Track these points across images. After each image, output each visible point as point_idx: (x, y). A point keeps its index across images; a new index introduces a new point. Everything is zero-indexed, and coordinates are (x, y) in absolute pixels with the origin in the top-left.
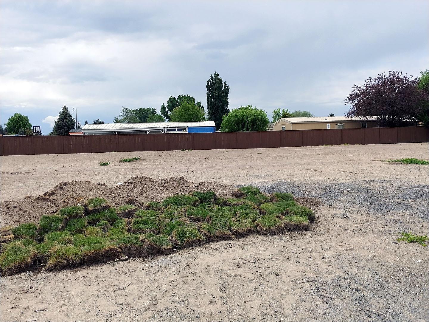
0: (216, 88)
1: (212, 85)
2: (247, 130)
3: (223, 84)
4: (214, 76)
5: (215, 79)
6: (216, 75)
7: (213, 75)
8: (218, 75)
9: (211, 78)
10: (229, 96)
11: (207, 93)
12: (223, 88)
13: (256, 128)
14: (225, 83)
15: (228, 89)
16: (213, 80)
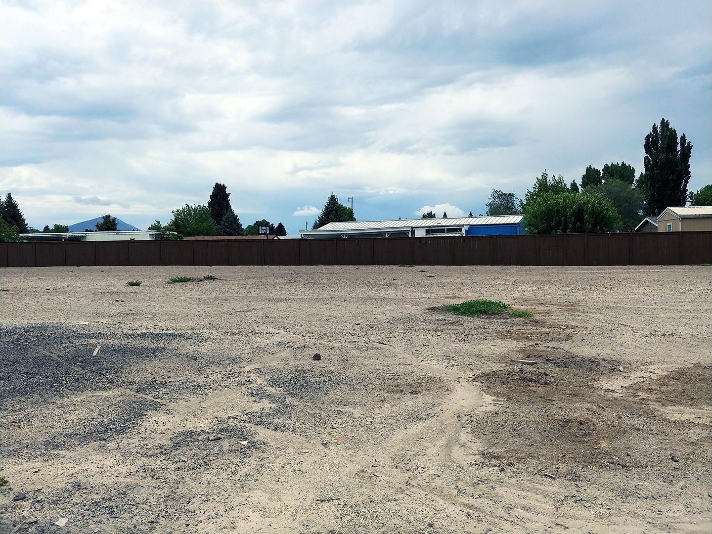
0: (663, 148)
1: (655, 143)
2: (564, 231)
3: (679, 140)
4: (659, 127)
5: (662, 132)
6: (665, 124)
7: (658, 125)
8: (668, 124)
9: (653, 131)
10: (691, 162)
11: (646, 158)
12: (679, 148)
13: (581, 227)
14: (683, 138)
15: (689, 148)
16: (657, 134)
